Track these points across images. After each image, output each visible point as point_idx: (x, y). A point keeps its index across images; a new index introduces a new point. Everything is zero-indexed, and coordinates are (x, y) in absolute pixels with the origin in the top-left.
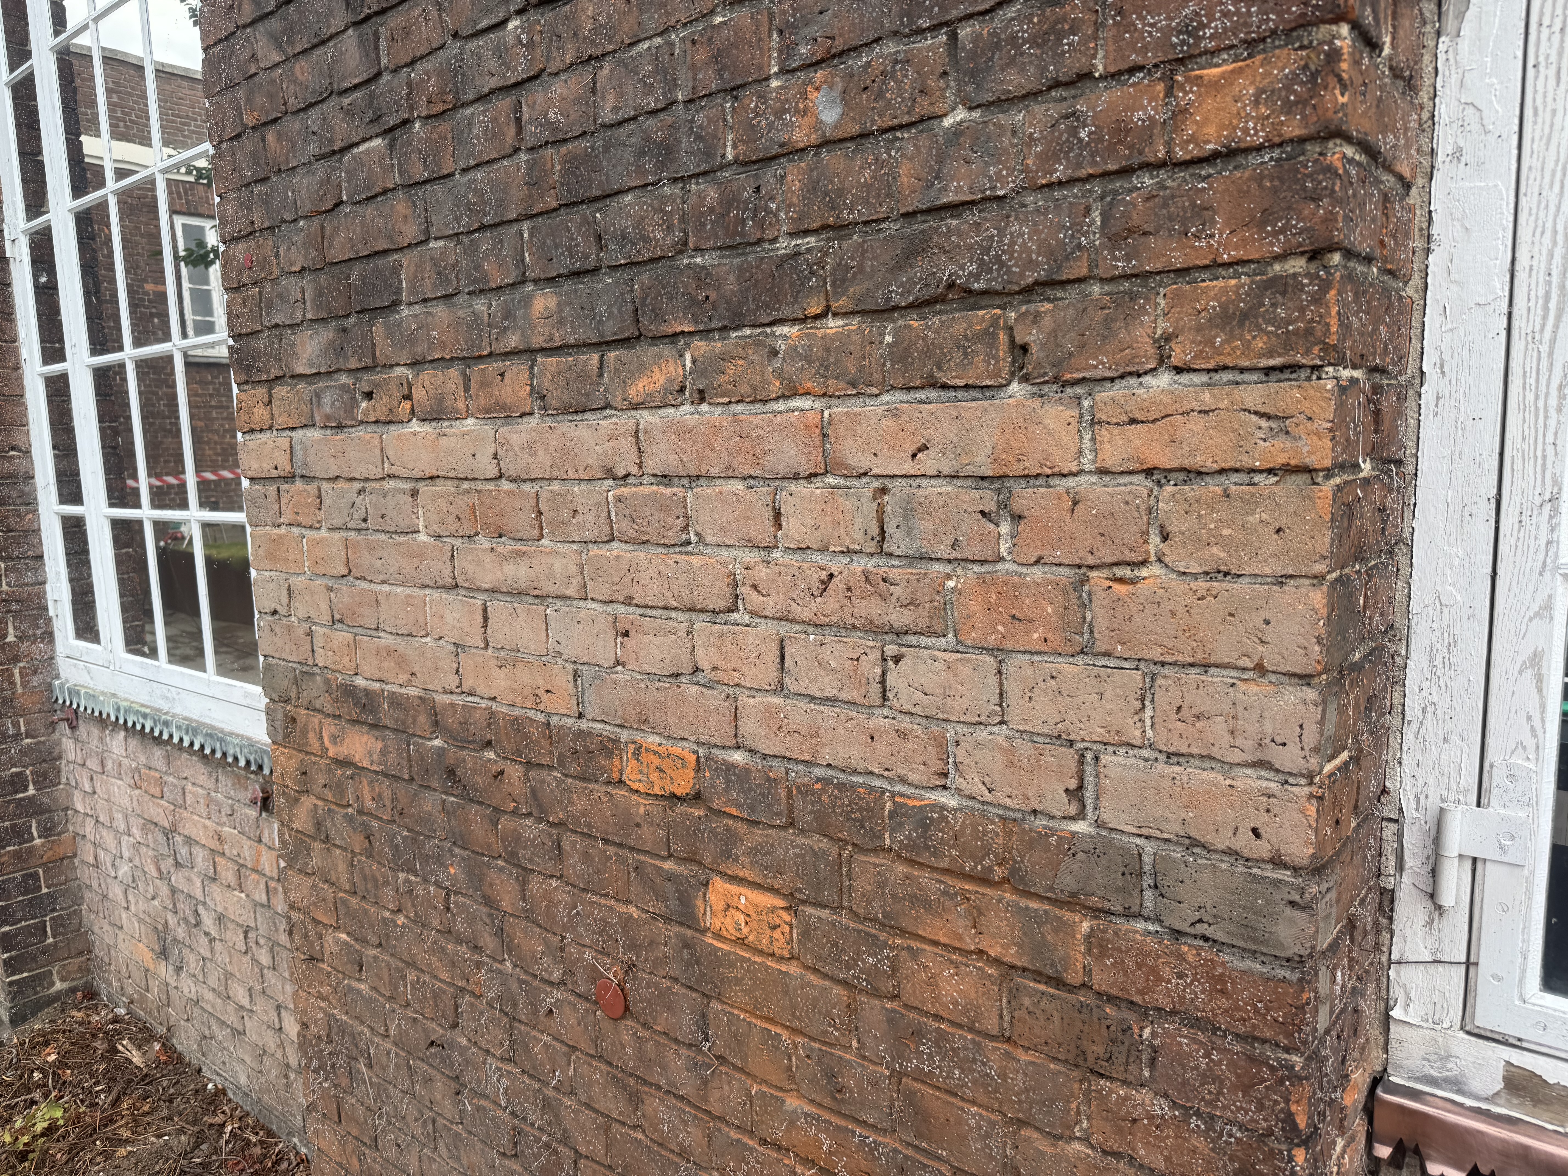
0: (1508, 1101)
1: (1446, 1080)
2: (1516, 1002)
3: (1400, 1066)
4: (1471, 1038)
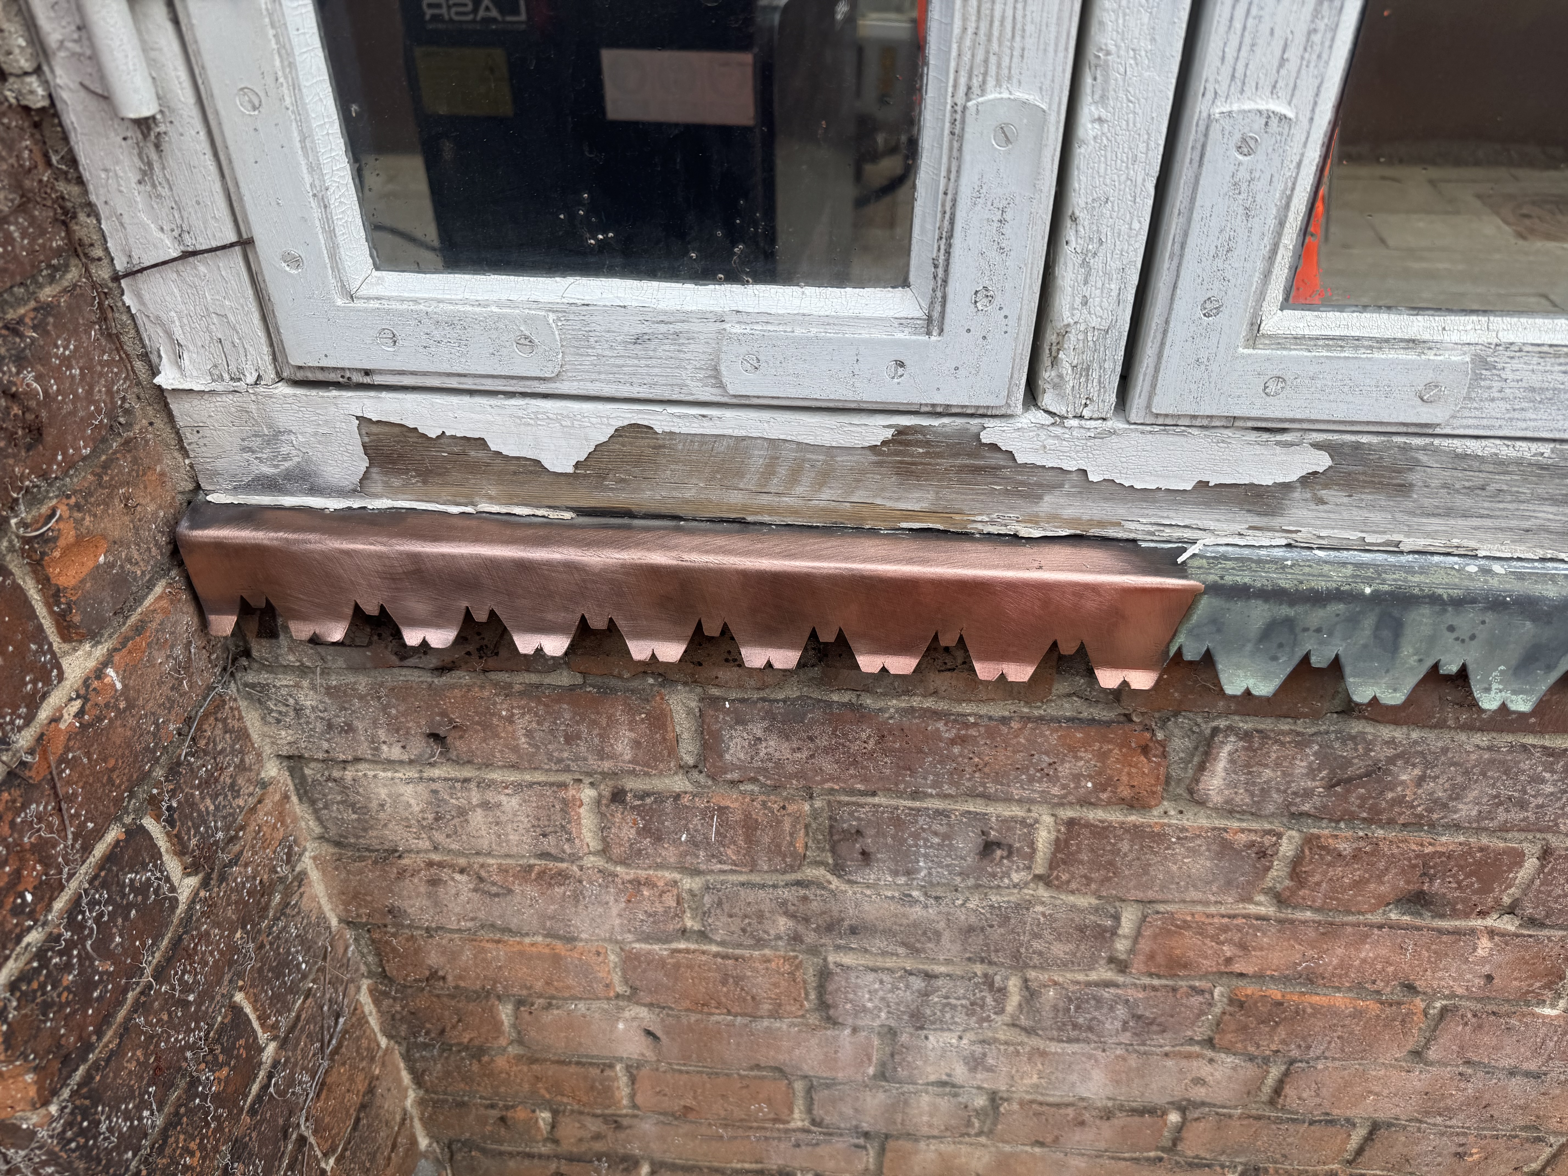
0: (387, 485)
1: (288, 476)
2: (339, 302)
3: (216, 473)
4: (300, 391)
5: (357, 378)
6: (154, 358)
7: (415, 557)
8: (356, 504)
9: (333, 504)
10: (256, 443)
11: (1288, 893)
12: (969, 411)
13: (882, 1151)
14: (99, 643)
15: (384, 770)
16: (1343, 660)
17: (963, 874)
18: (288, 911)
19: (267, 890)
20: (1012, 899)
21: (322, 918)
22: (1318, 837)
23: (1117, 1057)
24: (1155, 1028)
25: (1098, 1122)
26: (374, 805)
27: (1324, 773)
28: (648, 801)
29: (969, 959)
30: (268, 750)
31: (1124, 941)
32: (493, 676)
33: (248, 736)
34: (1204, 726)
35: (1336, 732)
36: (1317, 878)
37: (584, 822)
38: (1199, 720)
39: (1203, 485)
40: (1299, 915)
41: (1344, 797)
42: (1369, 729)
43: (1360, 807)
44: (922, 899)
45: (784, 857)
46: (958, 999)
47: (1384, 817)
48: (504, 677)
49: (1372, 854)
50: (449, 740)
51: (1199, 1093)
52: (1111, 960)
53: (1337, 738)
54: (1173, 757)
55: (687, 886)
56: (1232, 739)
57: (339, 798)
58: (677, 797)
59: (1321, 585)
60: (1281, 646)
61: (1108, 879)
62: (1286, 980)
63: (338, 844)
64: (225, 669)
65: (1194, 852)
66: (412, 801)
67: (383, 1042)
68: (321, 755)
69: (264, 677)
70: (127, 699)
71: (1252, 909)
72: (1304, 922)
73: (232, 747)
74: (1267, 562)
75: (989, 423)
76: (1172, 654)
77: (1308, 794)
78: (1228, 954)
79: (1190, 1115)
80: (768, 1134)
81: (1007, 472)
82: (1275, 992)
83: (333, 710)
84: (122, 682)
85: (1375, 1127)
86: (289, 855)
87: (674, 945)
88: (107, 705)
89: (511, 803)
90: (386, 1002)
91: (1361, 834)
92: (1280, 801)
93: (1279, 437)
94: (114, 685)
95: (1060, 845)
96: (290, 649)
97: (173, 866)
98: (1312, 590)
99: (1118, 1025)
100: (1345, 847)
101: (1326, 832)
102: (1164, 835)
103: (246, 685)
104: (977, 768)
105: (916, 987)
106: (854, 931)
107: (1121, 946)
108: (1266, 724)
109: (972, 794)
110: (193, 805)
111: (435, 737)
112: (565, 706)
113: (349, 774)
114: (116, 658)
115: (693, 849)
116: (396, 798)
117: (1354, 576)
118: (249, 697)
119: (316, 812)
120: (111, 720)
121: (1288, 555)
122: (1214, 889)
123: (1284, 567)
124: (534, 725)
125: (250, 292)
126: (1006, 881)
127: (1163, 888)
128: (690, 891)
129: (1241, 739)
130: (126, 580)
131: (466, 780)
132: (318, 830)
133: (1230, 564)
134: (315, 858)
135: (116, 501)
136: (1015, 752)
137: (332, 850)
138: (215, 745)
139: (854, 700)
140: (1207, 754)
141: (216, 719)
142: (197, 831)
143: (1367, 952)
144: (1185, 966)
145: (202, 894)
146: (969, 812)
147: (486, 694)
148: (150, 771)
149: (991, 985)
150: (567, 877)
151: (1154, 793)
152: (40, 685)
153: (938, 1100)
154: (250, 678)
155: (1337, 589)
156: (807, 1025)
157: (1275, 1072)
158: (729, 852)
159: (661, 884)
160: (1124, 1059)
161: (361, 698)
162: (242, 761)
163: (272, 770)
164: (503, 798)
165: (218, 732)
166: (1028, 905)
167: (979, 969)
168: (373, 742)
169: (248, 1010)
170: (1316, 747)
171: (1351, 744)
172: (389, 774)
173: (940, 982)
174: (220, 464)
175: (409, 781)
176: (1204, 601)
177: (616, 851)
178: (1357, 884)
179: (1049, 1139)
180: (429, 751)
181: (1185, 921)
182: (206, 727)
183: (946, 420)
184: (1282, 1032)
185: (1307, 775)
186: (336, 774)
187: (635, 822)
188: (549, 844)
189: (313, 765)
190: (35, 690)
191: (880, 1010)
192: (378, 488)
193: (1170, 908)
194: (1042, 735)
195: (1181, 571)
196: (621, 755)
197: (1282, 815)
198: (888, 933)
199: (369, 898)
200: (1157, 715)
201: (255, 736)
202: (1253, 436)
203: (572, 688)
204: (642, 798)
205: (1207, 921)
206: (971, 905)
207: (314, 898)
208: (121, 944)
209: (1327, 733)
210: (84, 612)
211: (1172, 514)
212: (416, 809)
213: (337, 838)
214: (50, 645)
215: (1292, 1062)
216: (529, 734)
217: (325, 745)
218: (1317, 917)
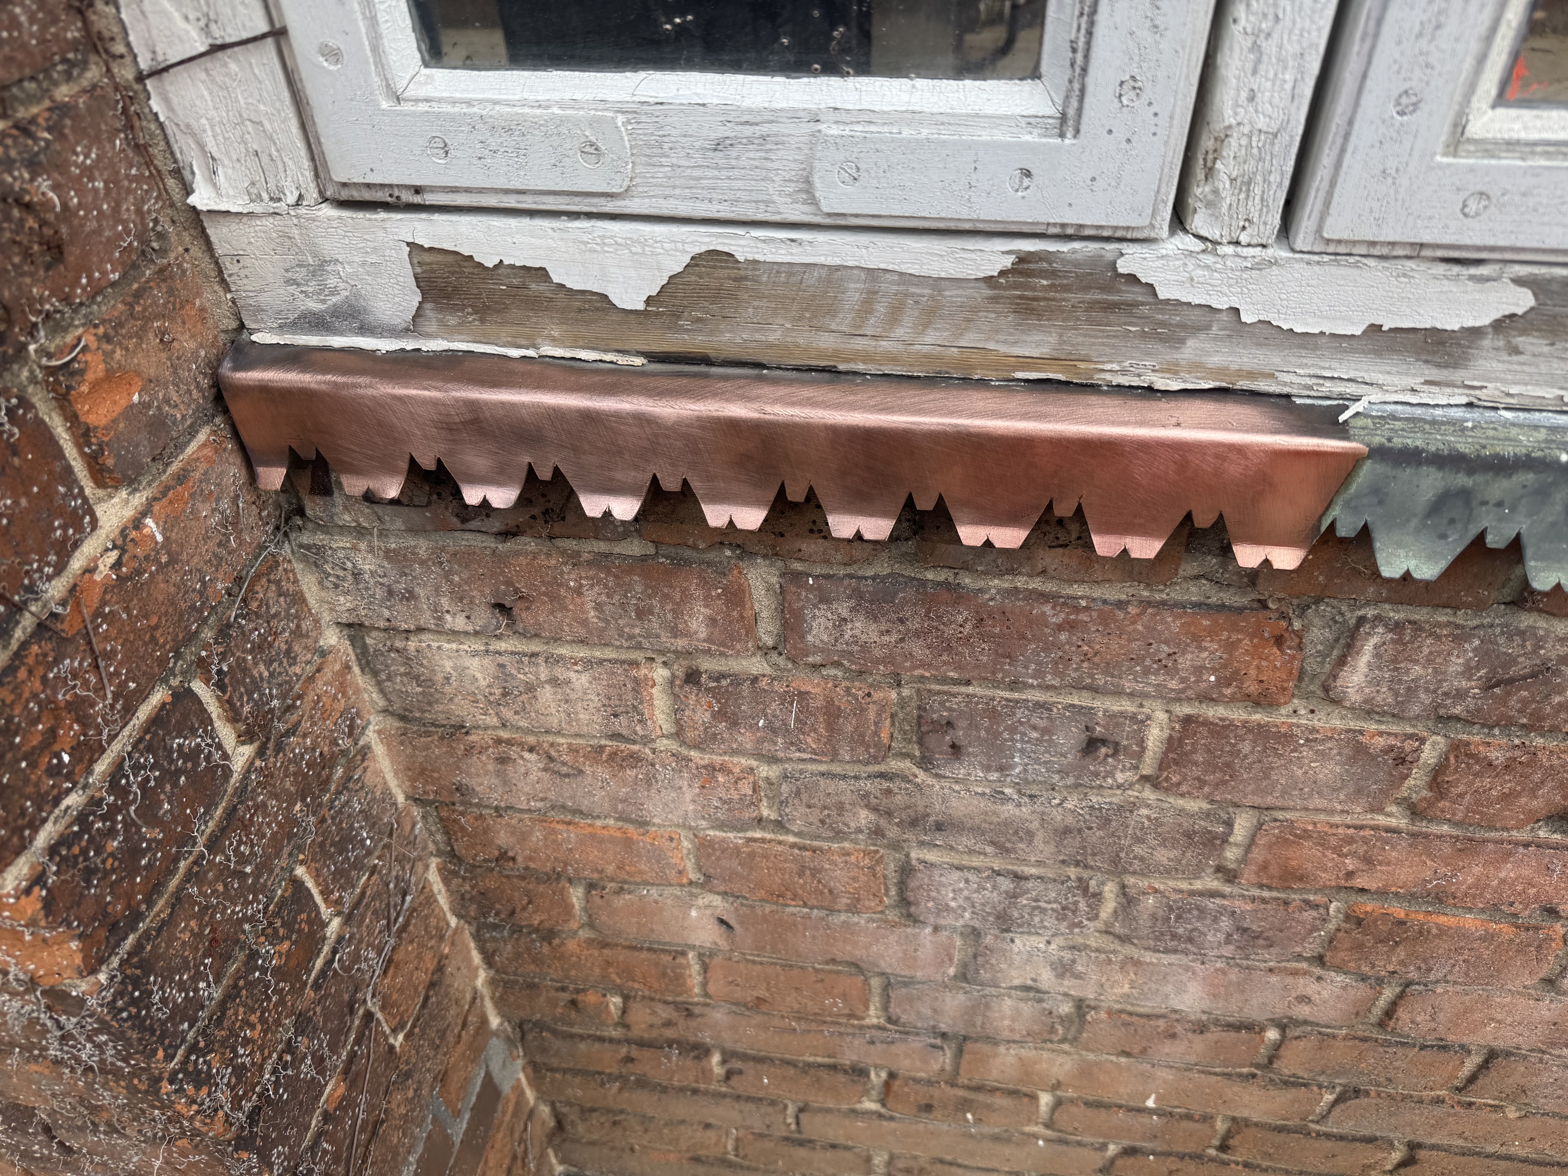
0: (442, 323)
1: (336, 312)
2: (385, 105)
3: (259, 310)
4: (345, 214)
5: (408, 197)
6: (187, 174)
7: (472, 405)
8: (409, 345)
9: (385, 345)
10: (300, 274)
11: (1424, 805)
12: (1106, 233)
13: (960, 1052)
14: (136, 490)
15: (449, 641)
16: (1526, 540)
17: (1063, 772)
18: (351, 785)
19: (328, 762)
20: (1115, 800)
21: (387, 793)
22: (1468, 744)
23: (1217, 970)
24: (1261, 942)
25: (1190, 1035)
26: (439, 678)
27: (1482, 672)
28: (724, 683)
29: (1063, 862)
30: (326, 617)
31: (1234, 850)
32: (560, 543)
33: (304, 601)
34: (1348, 615)
35: (1501, 625)
36: (1461, 788)
37: (656, 702)
38: (1344, 608)
39: (1375, 329)
40: (1434, 829)
41: (1503, 701)
42: (1541, 623)
43: (1519, 711)
44: (1015, 797)
45: (868, 746)
46: (1049, 902)
47: (1547, 724)
48: (571, 544)
49: (1528, 765)
50: (515, 611)
51: (1303, 1011)
52: (1219, 869)
53: (1503, 633)
54: (1310, 650)
55: (764, 774)
56: (1380, 630)
57: (402, 670)
58: (755, 680)
59: (1509, 450)
60: (1452, 521)
61: (1224, 783)
62: (1412, 897)
63: (403, 718)
64: (277, 528)
65: (1323, 755)
66: (479, 675)
67: (453, 921)
68: (382, 624)
69: (320, 538)
70: (169, 553)
71: (1381, 820)
72: (1440, 837)
73: (287, 611)
74: (1443, 423)
75: (1128, 248)
76: (1323, 528)
77: (1461, 695)
78: (1351, 868)
79: (1291, 1033)
80: (842, 1030)
81: (1145, 310)
82: (1398, 911)
83: (393, 575)
84: (163, 535)
85: (1492, 1055)
86: (351, 727)
87: (749, 834)
88: (147, 558)
89: (581, 680)
90: (456, 882)
91: (1517, 742)
92: (1427, 702)
93: (1473, 271)
94: (153, 537)
95: (1173, 744)
96: (345, 508)
97: (226, 734)
98: (1496, 456)
99: (1221, 937)
100: (1497, 756)
101: (1477, 738)
102: (1292, 736)
103: (301, 546)
104: (1086, 658)
105: (1004, 888)
106: (939, 827)
107: (1231, 854)
108: (1420, 614)
109: (1078, 687)
110: (245, 670)
111: (501, 608)
112: (636, 578)
113: (412, 645)
114: (156, 508)
115: (770, 735)
116: (462, 671)
117: (1547, 441)
118: (305, 559)
119: (379, 683)
120: (151, 573)
121: (1468, 416)
122: (1342, 797)
123: (1463, 429)
124: (604, 598)
125: (286, 95)
126: (1110, 781)
127: (1284, 793)
128: (767, 779)
129: (1391, 631)
130: (164, 424)
131: (534, 655)
132: (382, 703)
133: (1398, 425)
134: (379, 732)
135: (151, 336)
136: (1130, 641)
137: (397, 724)
138: (268, 608)
139: (951, 579)
140: (1349, 646)
141: (269, 581)
142: (250, 698)
143: (1508, 871)
144: (1301, 879)
145: (258, 763)
146: (1073, 706)
147: (553, 562)
148: (197, 632)
149: (1085, 890)
150: (639, 759)
151: (1284, 689)
152: (71, 531)
153: (1022, 1005)
154: (306, 538)
155: (1528, 456)
156: (886, 921)
157: (1388, 993)
158: (809, 740)
159: (737, 770)
160: (1224, 973)
161: (422, 563)
162: (298, 626)
163: (331, 638)
164: (572, 675)
165: (271, 594)
166: (1133, 807)
167: (1073, 872)
168: (436, 611)
169: (310, 884)
170: (1477, 642)
171: (1518, 640)
172: (454, 646)
173: (1030, 884)
174: (264, 299)
175: (475, 654)
176: (1367, 469)
177: (690, 734)
178: (1507, 798)
179: (1136, 1049)
180: (494, 622)
181: (1305, 831)
182: (257, 588)
183: (1077, 245)
184: (1401, 953)
185: (1463, 673)
186: (398, 644)
187: (710, 706)
188: (621, 725)
189: (374, 634)
190: (65, 538)
191: (964, 909)
192: (432, 327)
193: (1289, 815)
194: (1163, 622)
195: (1341, 431)
196: (696, 633)
197: (1428, 718)
198: (977, 831)
199: (436, 775)
200: (1295, 602)
201: (312, 602)
202: (1441, 269)
203: (644, 558)
204: (717, 679)
205: (1330, 831)
206: (1069, 805)
207: (379, 773)
208: (170, 811)
209: (1491, 626)
210: (118, 456)
211: (1334, 364)
212: (483, 683)
213: (401, 712)
214: (81, 489)
215: (1408, 984)
216: (599, 607)
217: (387, 613)
218: (1455, 832)
